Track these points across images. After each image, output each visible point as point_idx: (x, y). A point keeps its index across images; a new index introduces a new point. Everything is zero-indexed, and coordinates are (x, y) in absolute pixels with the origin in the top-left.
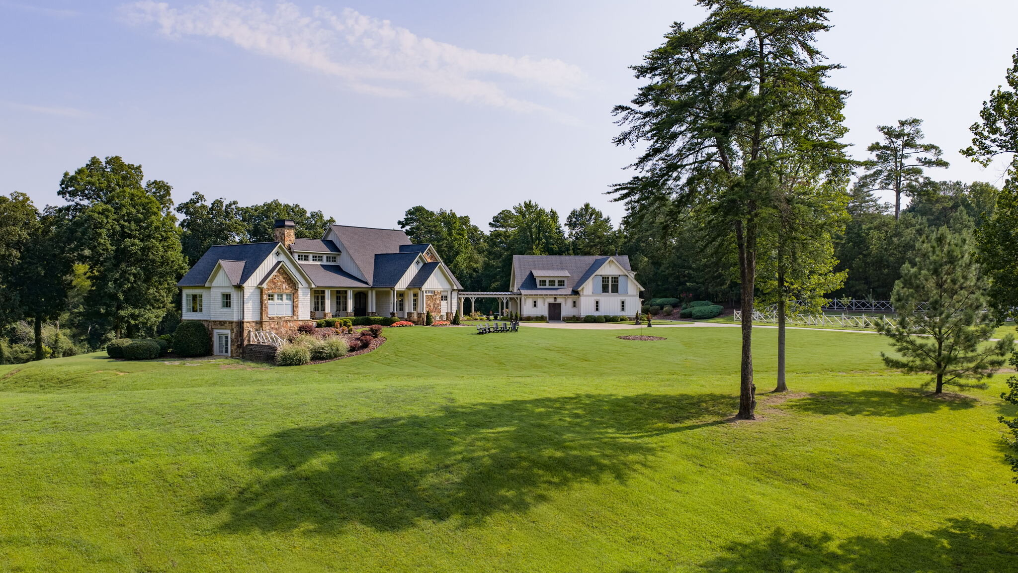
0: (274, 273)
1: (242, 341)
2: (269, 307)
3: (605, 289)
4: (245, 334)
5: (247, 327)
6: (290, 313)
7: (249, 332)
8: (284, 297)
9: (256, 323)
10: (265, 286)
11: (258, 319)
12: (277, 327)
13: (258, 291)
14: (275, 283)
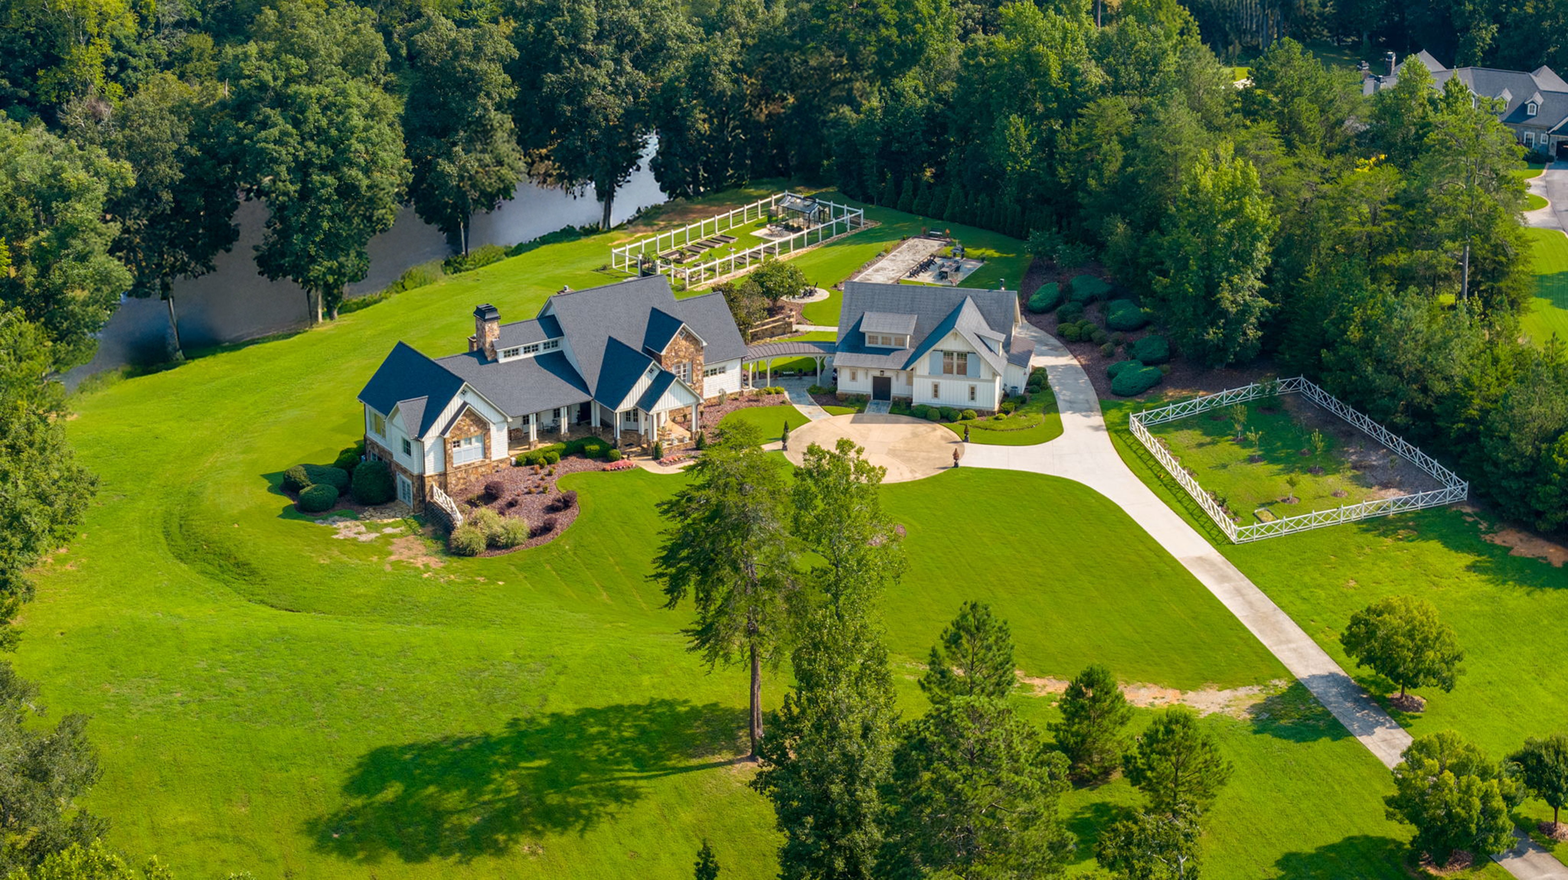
0: (460, 418)
1: (424, 497)
2: (454, 456)
3: (948, 370)
4: (427, 489)
5: (429, 482)
6: (480, 457)
7: (432, 487)
8: (473, 440)
9: (440, 475)
10: (447, 435)
11: (441, 469)
12: (465, 475)
13: (441, 442)
14: (460, 429)
